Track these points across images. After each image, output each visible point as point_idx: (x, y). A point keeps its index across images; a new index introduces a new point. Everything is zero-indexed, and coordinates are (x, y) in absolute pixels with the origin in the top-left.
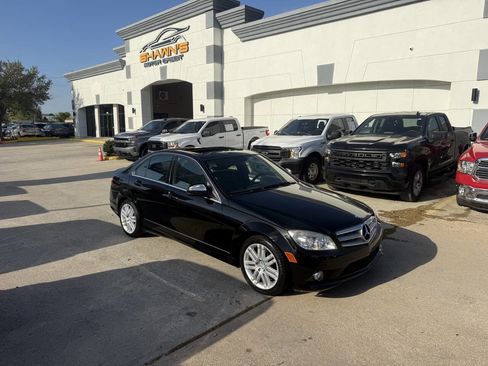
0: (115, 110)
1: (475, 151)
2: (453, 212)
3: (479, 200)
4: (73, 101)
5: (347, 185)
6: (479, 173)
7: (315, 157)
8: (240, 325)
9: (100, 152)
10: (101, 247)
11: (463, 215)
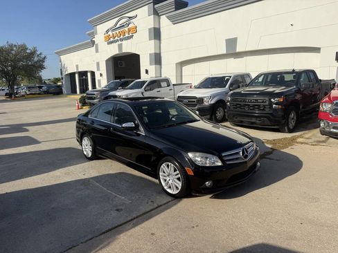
0: (89, 74)
1: (332, 96)
2: (316, 139)
3: (335, 130)
4: (61, 70)
5: (242, 122)
6: (335, 111)
7: (221, 103)
8: (151, 217)
9: (77, 103)
10: (67, 166)
11: (323, 142)
